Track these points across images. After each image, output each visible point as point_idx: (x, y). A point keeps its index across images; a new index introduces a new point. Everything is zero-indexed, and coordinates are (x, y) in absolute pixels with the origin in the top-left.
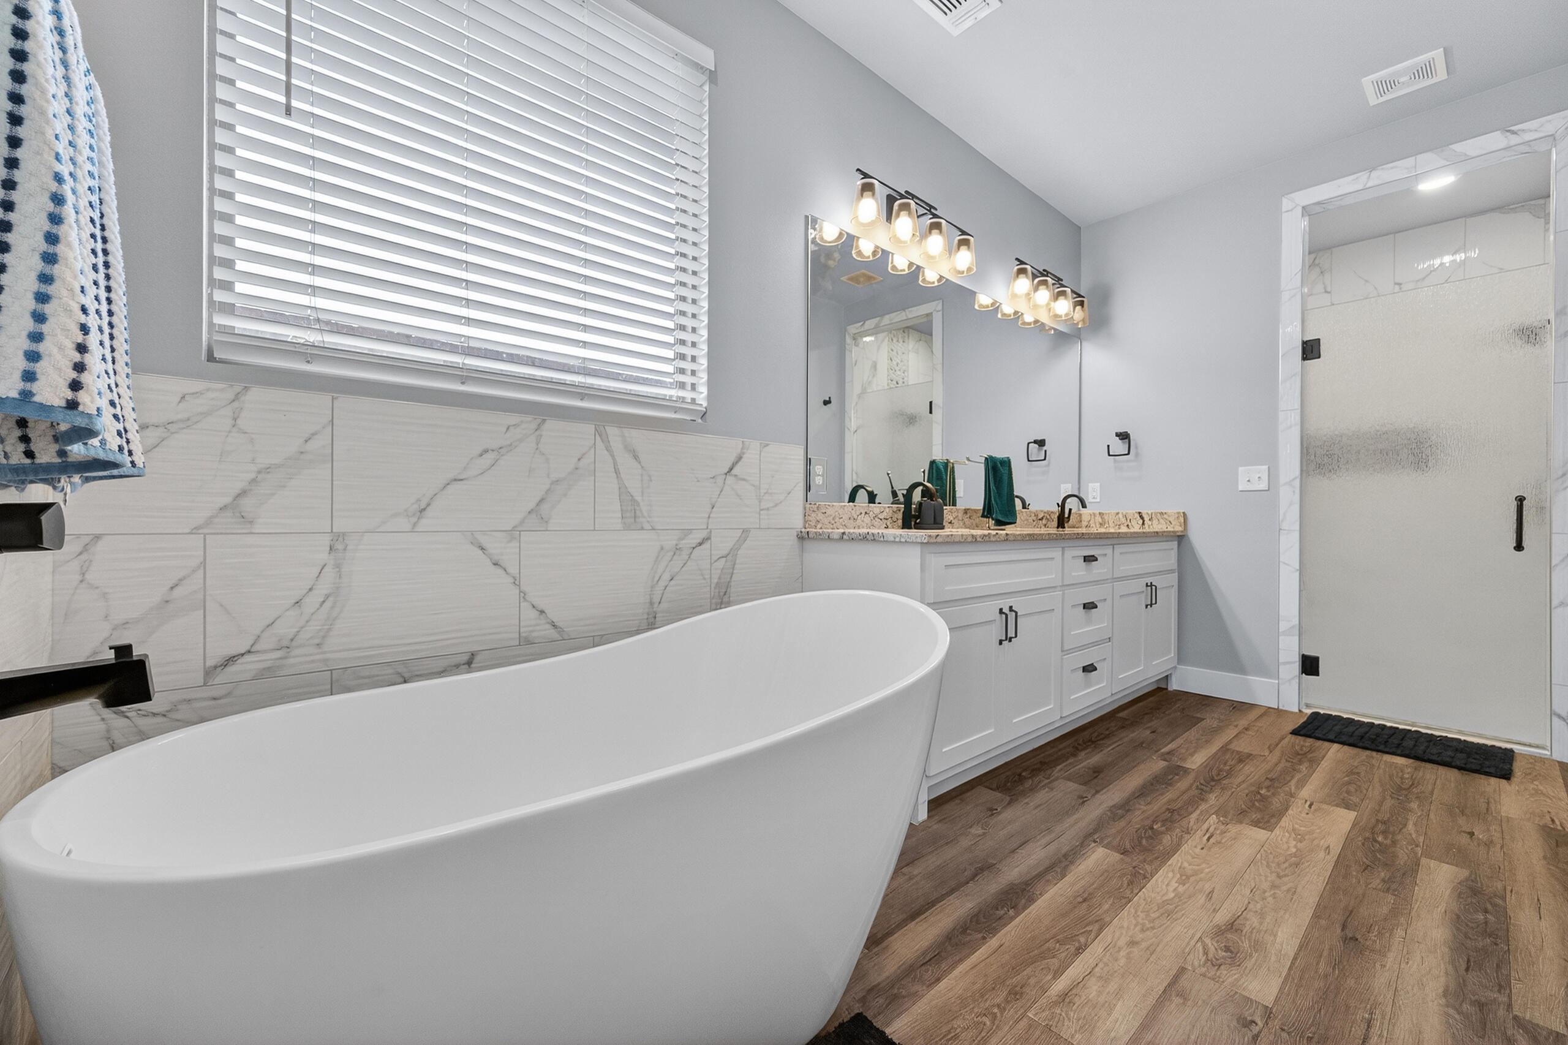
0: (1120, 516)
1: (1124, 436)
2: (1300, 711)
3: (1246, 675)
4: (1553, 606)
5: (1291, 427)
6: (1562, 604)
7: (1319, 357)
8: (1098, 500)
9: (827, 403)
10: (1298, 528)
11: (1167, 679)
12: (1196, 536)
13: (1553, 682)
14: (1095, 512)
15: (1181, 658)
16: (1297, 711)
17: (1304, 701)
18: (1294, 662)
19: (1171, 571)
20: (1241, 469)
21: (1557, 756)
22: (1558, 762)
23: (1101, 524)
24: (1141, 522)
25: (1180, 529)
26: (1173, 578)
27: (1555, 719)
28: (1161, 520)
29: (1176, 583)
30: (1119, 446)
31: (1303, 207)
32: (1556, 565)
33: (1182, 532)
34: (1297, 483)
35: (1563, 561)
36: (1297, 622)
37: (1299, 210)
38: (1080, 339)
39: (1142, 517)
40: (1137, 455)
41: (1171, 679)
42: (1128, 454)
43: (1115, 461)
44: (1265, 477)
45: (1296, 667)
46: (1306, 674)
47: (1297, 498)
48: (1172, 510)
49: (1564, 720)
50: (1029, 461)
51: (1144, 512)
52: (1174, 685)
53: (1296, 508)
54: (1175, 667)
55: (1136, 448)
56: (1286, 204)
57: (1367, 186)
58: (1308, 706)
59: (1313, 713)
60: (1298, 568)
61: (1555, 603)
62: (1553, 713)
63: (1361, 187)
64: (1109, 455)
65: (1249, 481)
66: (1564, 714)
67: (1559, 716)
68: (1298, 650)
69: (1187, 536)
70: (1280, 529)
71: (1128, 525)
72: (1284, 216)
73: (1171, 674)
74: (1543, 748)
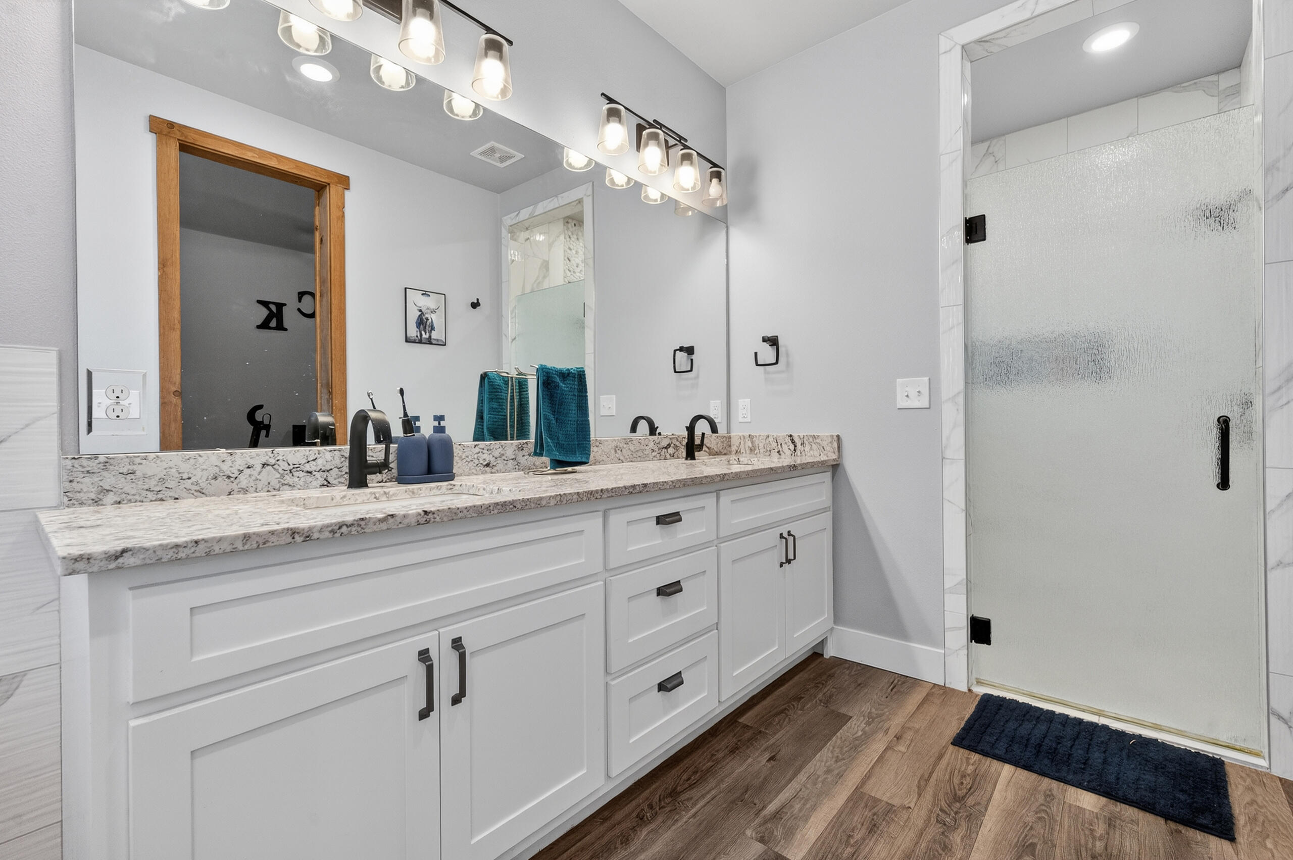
0: (771, 439)
1: (773, 342)
2: (970, 690)
3: (910, 641)
4: (1269, 567)
5: (953, 327)
6: (1279, 564)
7: (984, 239)
8: (749, 420)
9: (475, 305)
10: (963, 457)
11: (823, 643)
12: (852, 466)
13: (1271, 670)
14: (744, 434)
15: (837, 618)
16: (965, 690)
17: (974, 676)
18: (960, 629)
19: (824, 510)
20: (899, 381)
21: (1277, 771)
22: (1281, 779)
23: (751, 450)
24: (792, 447)
25: (834, 457)
26: (826, 520)
27: (1273, 719)
28: (814, 446)
29: (830, 525)
30: (767, 353)
31: (963, 47)
32: (1273, 511)
33: (834, 460)
34: (961, 400)
35: (1280, 505)
36: (965, 577)
37: (958, 50)
38: (726, 223)
39: (793, 442)
40: (788, 364)
41: (827, 643)
42: (777, 363)
43: (766, 372)
44: (925, 391)
45: (964, 633)
46: (976, 642)
47: (961, 417)
48: (826, 432)
49: (1285, 722)
50: (675, 372)
51: (795, 435)
52: (830, 652)
53: (961, 431)
54: (832, 629)
55: (787, 355)
56: (944, 43)
57: (1035, 14)
58: (979, 682)
59: (985, 695)
60: (964, 508)
61: (1271, 562)
62: (1270, 712)
63: (1028, 15)
64: (757, 365)
65: (907, 396)
66: (1285, 714)
67: (1280, 717)
68: (966, 613)
69: (843, 465)
70: (943, 458)
71: (779, 452)
72: (943, 58)
73: (827, 637)
74: (1257, 755)
